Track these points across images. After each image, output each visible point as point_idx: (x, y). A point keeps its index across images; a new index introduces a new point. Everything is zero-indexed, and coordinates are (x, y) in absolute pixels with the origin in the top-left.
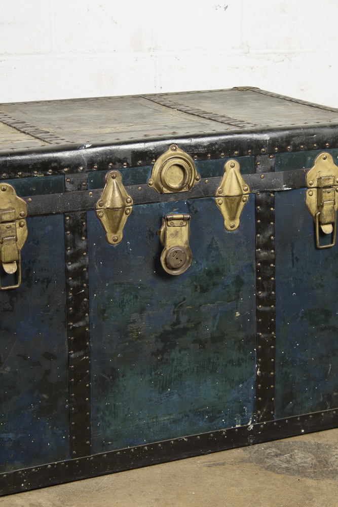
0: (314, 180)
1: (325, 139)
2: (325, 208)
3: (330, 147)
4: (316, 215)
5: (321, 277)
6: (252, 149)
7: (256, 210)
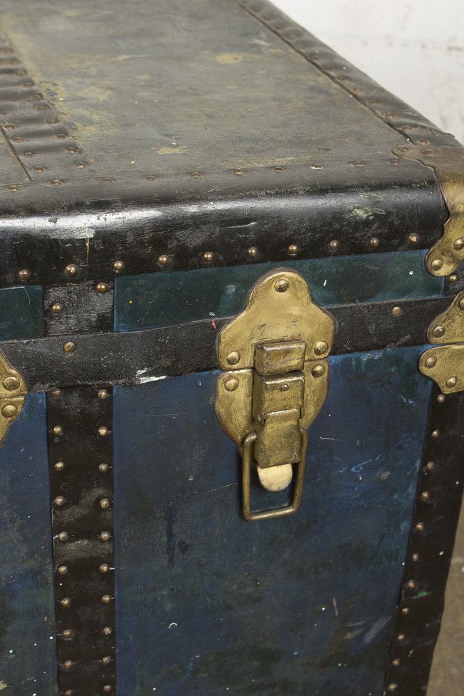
0: (242, 349)
1: (289, 233)
2: (270, 429)
3: (301, 255)
4: (244, 439)
5: (255, 581)
6: (31, 266)
7: (50, 436)
